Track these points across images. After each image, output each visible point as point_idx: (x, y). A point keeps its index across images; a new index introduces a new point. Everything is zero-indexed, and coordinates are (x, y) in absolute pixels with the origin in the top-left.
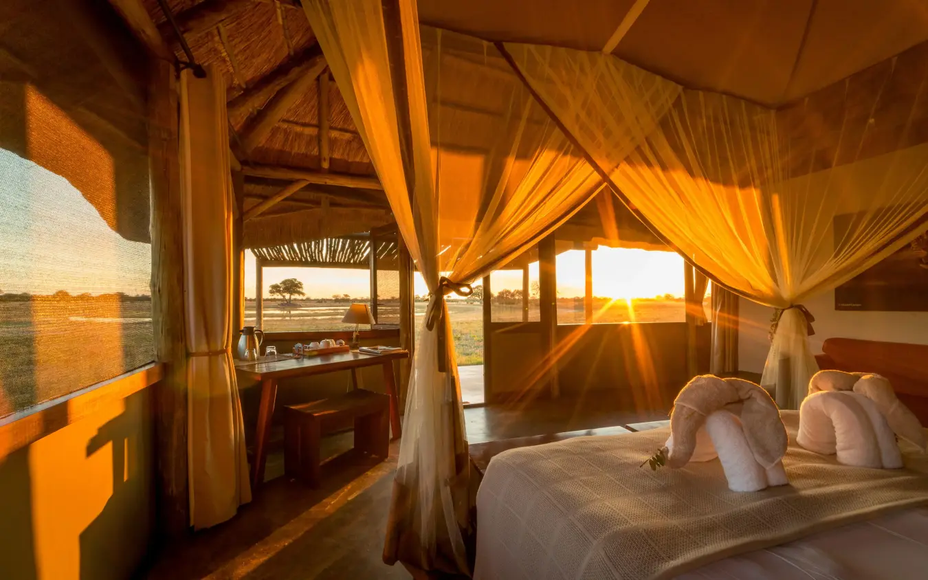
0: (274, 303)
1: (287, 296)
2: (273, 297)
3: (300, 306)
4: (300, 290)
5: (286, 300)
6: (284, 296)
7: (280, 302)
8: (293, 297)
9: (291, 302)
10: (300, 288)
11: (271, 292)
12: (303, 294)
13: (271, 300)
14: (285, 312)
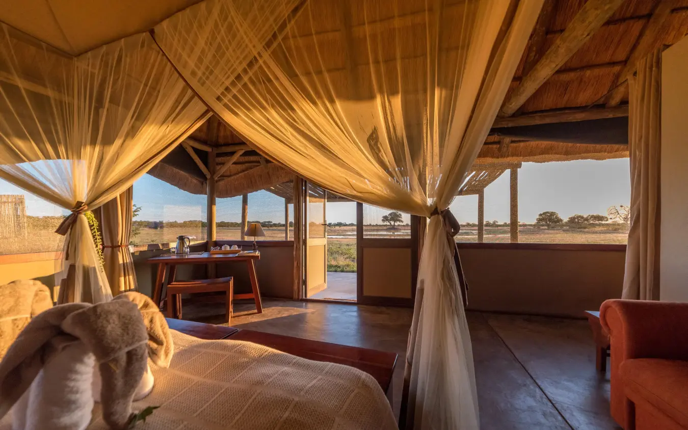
0: (385, 228)
1: (392, 223)
2: (384, 224)
3: (400, 230)
4: (400, 219)
5: (392, 225)
6: (390, 223)
7: (388, 227)
8: (396, 224)
9: (395, 227)
10: (400, 217)
11: (383, 220)
12: (402, 222)
13: (383, 225)
14: (391, 233)
